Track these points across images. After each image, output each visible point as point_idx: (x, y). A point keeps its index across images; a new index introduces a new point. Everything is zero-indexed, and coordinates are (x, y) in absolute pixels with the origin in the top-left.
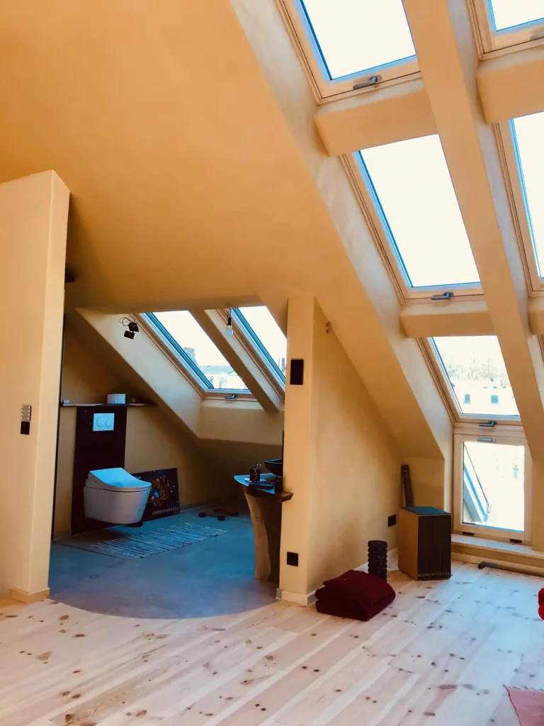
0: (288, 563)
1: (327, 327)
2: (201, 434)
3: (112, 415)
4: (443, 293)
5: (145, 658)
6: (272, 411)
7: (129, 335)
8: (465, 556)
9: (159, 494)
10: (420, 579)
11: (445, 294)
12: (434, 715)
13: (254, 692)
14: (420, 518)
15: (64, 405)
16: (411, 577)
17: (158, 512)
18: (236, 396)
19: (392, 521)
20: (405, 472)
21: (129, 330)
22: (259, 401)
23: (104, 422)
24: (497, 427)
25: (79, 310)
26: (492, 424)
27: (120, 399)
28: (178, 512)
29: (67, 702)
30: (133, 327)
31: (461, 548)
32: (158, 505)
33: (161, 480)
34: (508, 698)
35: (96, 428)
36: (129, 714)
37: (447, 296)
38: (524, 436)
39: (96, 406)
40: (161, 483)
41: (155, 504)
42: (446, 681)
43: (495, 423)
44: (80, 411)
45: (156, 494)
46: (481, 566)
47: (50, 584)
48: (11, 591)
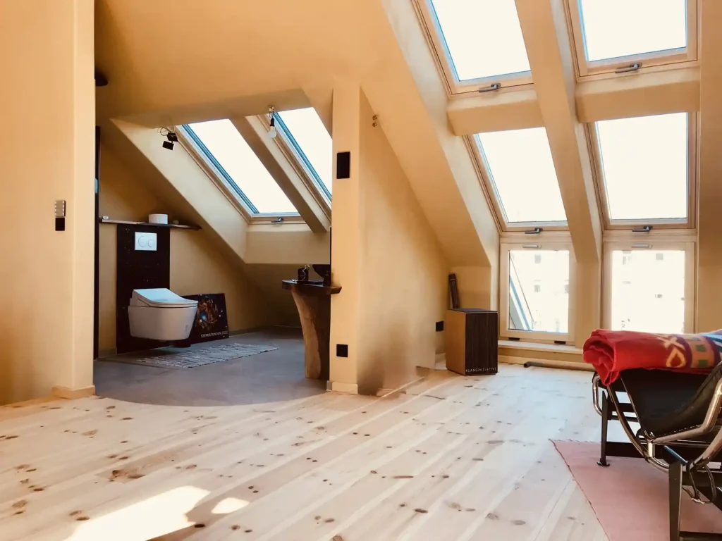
0: (338, 355)
1: (373, 121)
2: (248, 257)
3: (154, 235)
4: (490, 85)
5: (195, 431)
6: (320, 232)
7: (168, 146)
8: (511, 359)
9: (207, 317)
10: (467, 374)
11: (492, 86)
12: (482, 460)
13: (304, 451)
14: (467, 315)
15: (103, 221)
16: (458, 373)
17: (208, 335)
18: (283, 219)
19: (440, 326)
20: (452, 280)
21: (167, 140)
22: (307, 223)
23: (146, 242)
24: (543, 233)
25: (113, 120)
26: (538, 230)
27: (162, 219)
28: (227, 336)
29: (113, 463)
30: (173, 137)
31: (507, 351)
32: (206, 328)
33: (208, 303)
34: (554, 448)
35: (137, 247)
36: (178, 468)
37: (495, 87)
38: (571, 241)
39: (137, 225)
40: (209, 306)
41: (203, 327)
42: (493, 437)
43: (541, 230)
44: (120, 228)
45: (204, 318)
46: (526, 365)
47: (95, 382)
48: (55, 389)
